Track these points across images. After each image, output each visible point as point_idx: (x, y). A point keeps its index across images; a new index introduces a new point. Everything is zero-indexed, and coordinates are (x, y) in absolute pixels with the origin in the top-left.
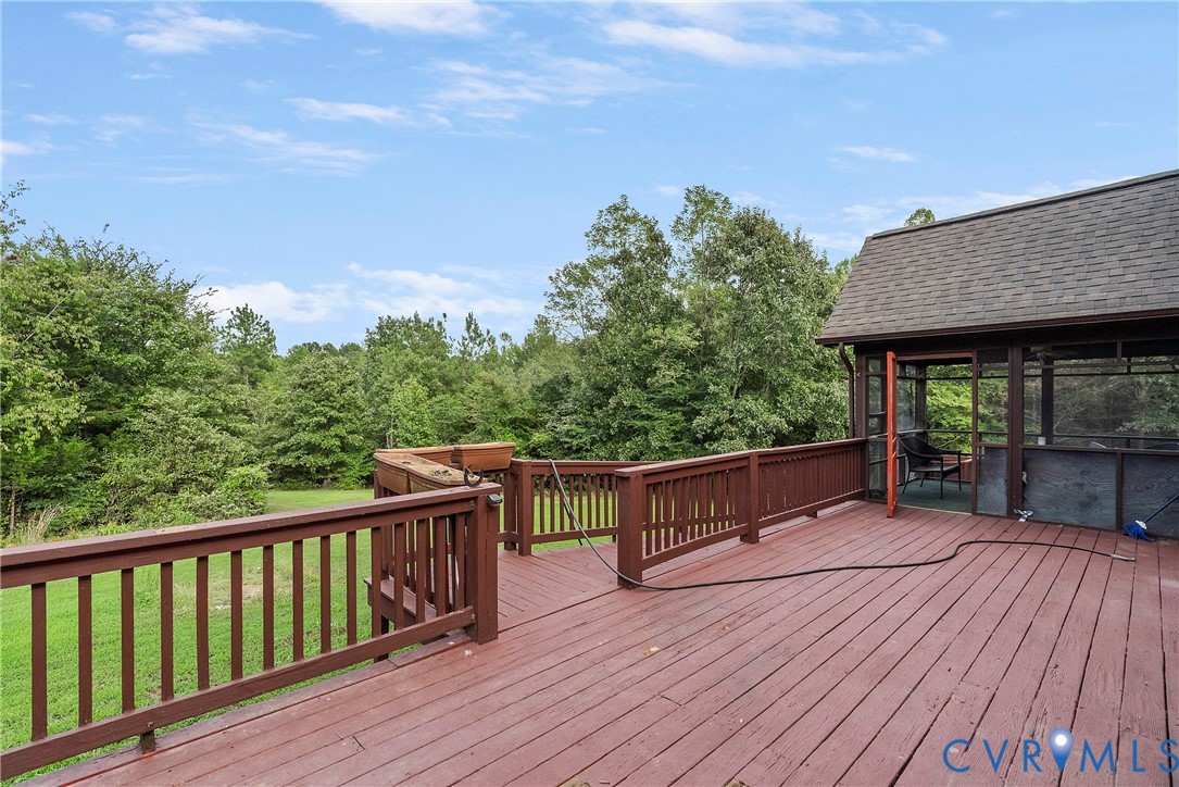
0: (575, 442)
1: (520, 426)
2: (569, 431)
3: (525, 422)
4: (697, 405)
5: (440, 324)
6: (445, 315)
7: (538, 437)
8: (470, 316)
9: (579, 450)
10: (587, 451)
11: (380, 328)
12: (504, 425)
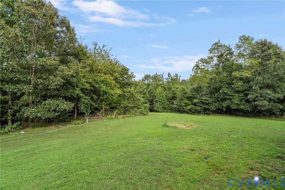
0: (208, 102)
1: (190, 98)
2: (206, 99)
3: (191, 97)
4: (247, 92)
5: (162, 75)
6: (163, 73)
7: (196, 101)
8: (169, 73)
9: (209, 103)
10: (211, 104)
11: (145, 77)
12: (185, 98)
